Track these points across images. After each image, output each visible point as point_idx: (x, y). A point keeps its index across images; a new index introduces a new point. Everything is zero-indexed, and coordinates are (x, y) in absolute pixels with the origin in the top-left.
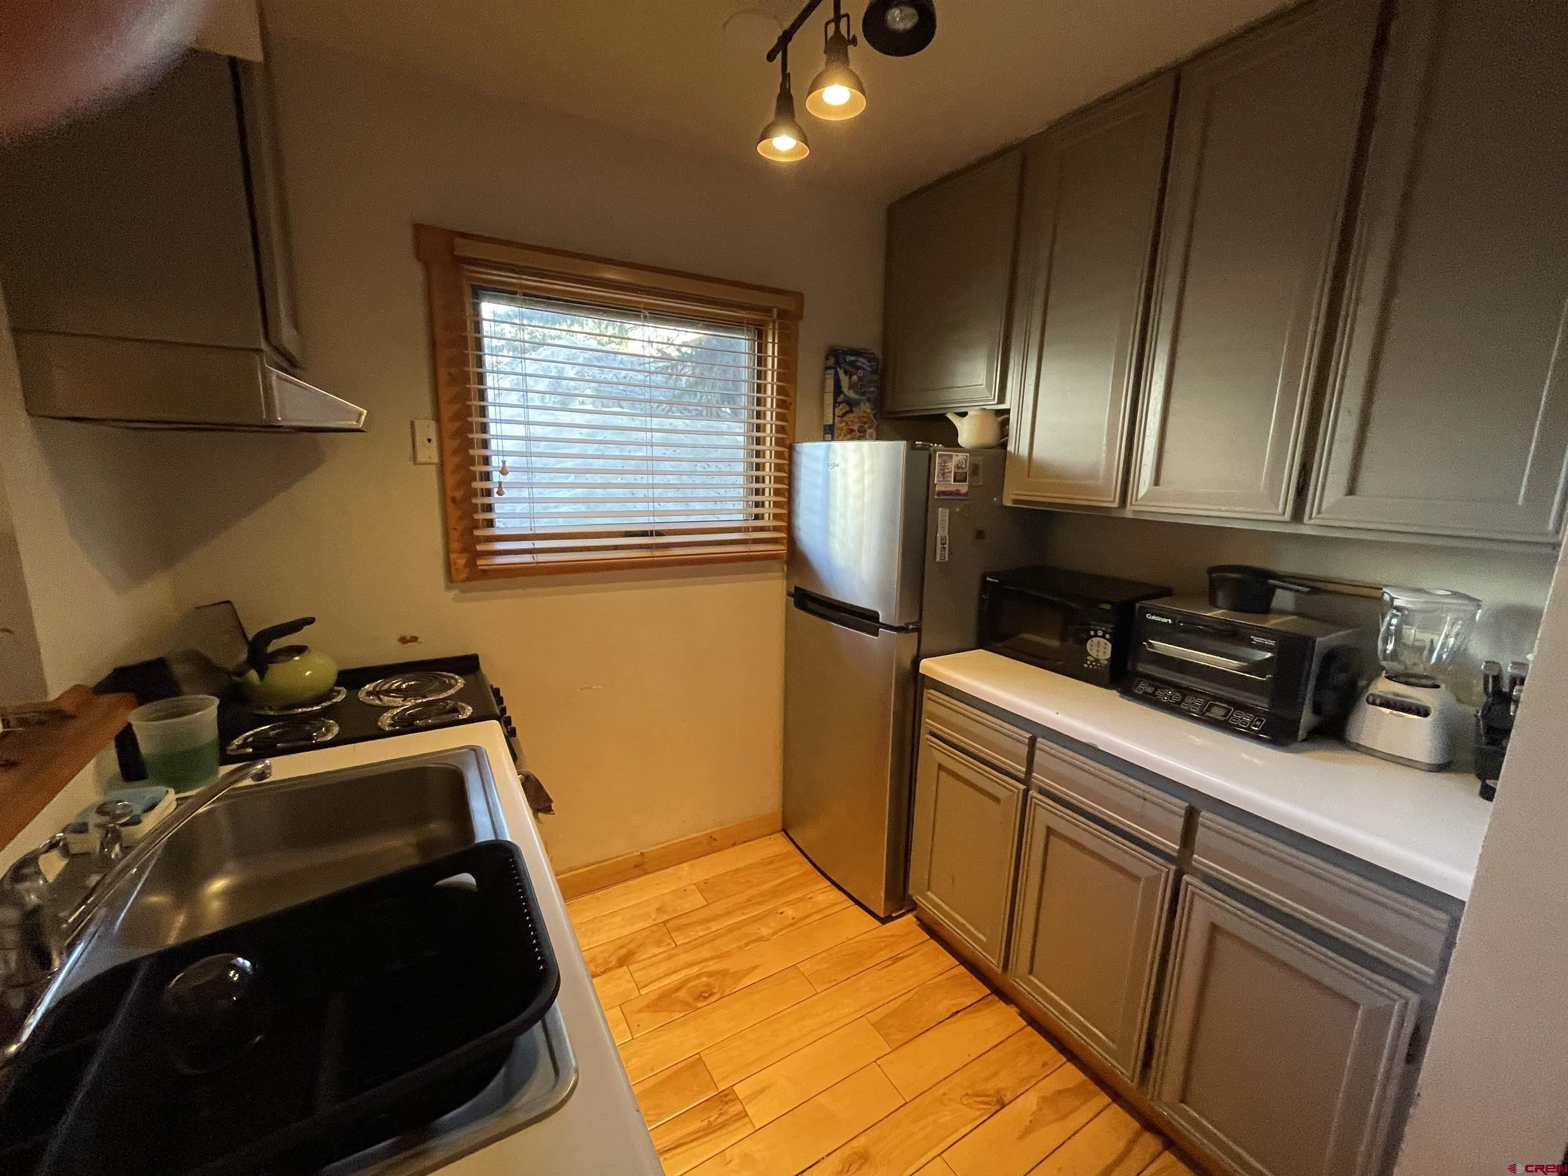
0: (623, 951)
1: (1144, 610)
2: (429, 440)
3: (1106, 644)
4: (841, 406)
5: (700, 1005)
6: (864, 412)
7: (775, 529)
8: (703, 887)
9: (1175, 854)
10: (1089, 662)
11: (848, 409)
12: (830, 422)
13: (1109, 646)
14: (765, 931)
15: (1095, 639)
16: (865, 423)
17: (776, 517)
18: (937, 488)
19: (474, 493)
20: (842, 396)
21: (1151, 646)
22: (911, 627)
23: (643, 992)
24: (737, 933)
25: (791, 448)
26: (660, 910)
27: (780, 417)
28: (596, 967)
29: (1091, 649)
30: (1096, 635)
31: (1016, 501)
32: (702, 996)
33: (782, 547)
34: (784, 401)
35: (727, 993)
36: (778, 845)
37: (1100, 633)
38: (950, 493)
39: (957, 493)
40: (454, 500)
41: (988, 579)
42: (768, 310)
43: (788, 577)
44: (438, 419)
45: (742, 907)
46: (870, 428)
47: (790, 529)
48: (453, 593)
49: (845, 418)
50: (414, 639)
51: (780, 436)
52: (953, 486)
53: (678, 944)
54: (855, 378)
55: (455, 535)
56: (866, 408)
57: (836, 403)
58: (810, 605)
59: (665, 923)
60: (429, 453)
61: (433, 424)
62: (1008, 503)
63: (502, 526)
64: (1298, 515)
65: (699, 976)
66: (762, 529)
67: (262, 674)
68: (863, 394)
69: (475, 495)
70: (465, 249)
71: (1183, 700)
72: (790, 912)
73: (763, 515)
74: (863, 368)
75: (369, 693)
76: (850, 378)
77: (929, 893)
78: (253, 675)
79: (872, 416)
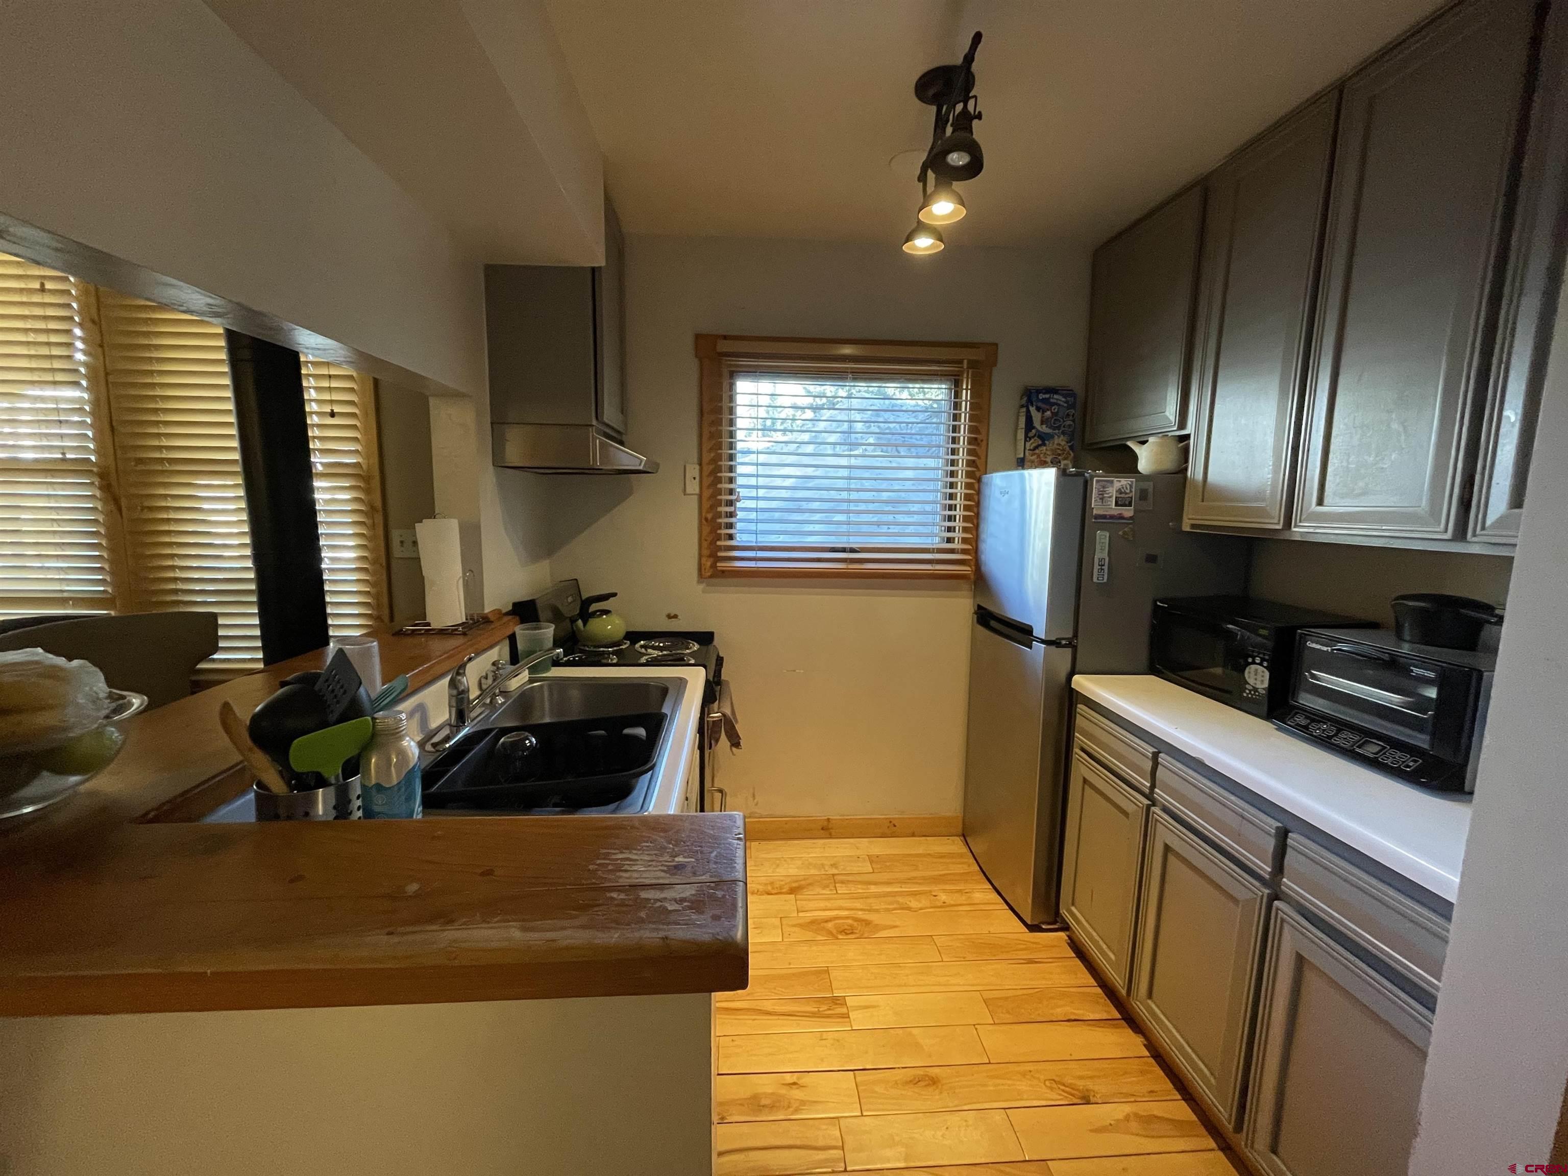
0: (794, 885)
1: (1304, 638)
2: (694, 478)
3: (1263, 672)
4: (1032, 440)
5: (840, 937)
6: (1059, 444)
7: (964, 551)
8: (872, 859)
9: (1267, 877)
10: (1248, 691)
11: (1040, 442)
12: (1022, 456)
13: (1267, 674)
14: (914, 904)
15: (1253, 667)
16: (1059, 455)
17: (964, 541)
18: (1095, 512)
19: (719, 515)
20: (1034, 431)
21: (1314, 677)
22: (1064, 642)
23: (801, 914)
24: (890, 899)
25: (979, 480)
26: (834, 865)
27: (970, 452)
28: (773, 888)
29: (1249, 677)
30: (1254, 663)
31: (1193, 526)
32: (844, 932)
33: (969, 568)
34: (976, 439)
35: (866, 935)
36: (956, 846)
37: (1258, 660)
38: (1112, 517)
39: (1121, 517)
40: (706, 519)
41: (1158, 603)
42: (960, 362)
43: (975, 597)
44: (700, 464)
45: (902, 882)
46: (1065, 459)
47: (976, 552)
48: (701, 586)
49: (1037, 451)
50: (675, 616)
51: (969, 469)
52: (1112, 508)
53: (839, 892)
54: (1048, 413)
55: (705, 544)
56: (1060, 441)
57: (1027, 438)
58: (993, 623)
59: (833, 875)
60: (693, 487)
61: (697, 467)
62: (1186, 528)
63: (741, 539)
64: (1461, 533)
65: (847, 918)
66: (952, 551)
67: (585, 624)
68: (1058, 428)
69: (720, 517)
70: (723, 346)
71: (1336, 735)
72: (943, 897)
73: (954, 538)
74: (1059, 405)
75: (642, 647)
76: (1043, 413)
77: (1073, 909)
78: (580, 622)
79: (1068, 449)
